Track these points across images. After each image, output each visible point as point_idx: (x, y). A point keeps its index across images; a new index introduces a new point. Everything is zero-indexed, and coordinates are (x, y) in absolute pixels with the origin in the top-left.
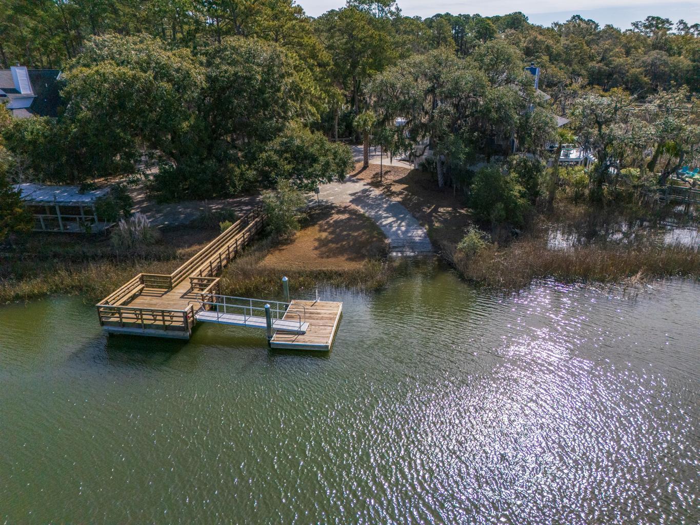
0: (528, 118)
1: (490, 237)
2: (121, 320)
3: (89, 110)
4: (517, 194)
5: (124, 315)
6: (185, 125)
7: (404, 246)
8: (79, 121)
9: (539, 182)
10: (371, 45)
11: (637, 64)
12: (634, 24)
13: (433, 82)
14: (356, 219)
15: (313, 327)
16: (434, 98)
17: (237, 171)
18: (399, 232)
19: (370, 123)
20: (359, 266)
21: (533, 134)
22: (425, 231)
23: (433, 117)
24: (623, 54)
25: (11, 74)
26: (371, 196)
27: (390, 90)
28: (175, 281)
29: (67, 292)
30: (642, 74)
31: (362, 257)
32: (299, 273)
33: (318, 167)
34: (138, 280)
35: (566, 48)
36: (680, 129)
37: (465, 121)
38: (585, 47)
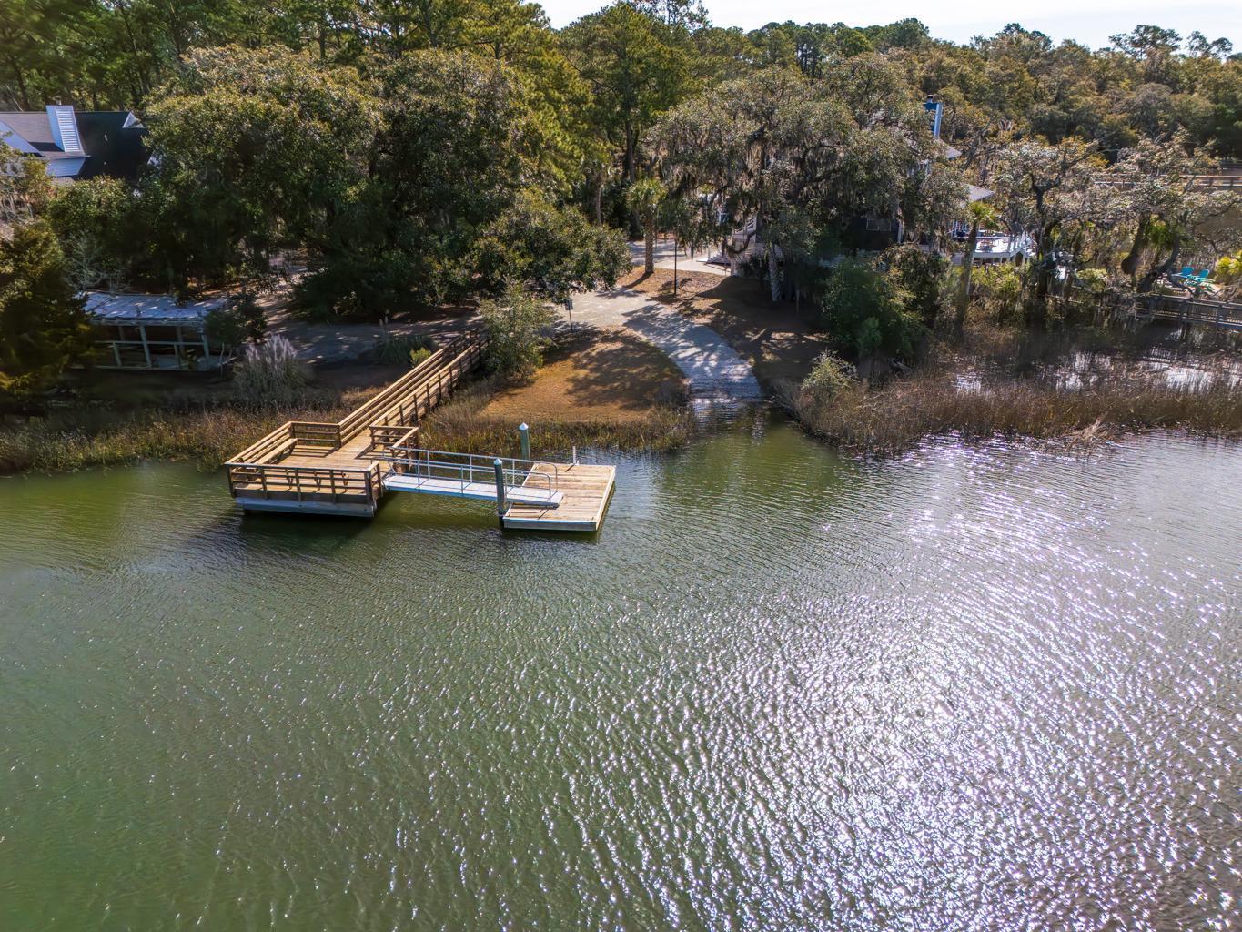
0: (919, 182)
1: (855, 370)
2: (265, 488)
3: (191, 168)
4: (900, 303)
5: (268, 480)
6: (352, 191)
7: (714, 389)
8: (177, 185)
9: (940, 291)
10: (656, 69)
11: (1117, 106)
12: (1113, 39)
13: (761, 123)
14: (635, 350)
15: (570, 499)
16: (763, 150)
17: (438, 268)
18: (707, 368)
19: (656, 199)
20: (642, 417)
21: (928, 208)
22: (749, 366)
23: (762, 181)
24: (1092, 89)
25: (48, 119)
26: (659, 316)
27: (690, 137)
28: (345, 435)
29: (168, 456)
30: (1126, 124)
31: (648, 404)
32: (544, 427)
33: (570, 263)
34: (287, 430)
35: (995, 80)
36: (1174, 200)
37: (816, 188)
38: (1027, 78)
